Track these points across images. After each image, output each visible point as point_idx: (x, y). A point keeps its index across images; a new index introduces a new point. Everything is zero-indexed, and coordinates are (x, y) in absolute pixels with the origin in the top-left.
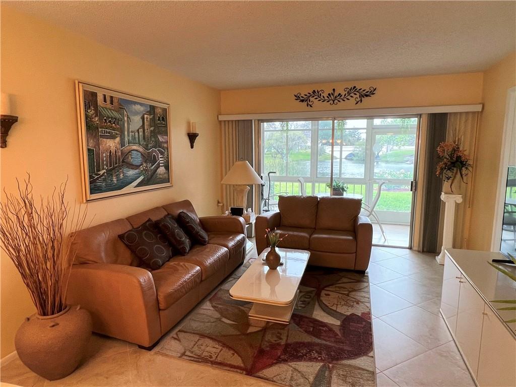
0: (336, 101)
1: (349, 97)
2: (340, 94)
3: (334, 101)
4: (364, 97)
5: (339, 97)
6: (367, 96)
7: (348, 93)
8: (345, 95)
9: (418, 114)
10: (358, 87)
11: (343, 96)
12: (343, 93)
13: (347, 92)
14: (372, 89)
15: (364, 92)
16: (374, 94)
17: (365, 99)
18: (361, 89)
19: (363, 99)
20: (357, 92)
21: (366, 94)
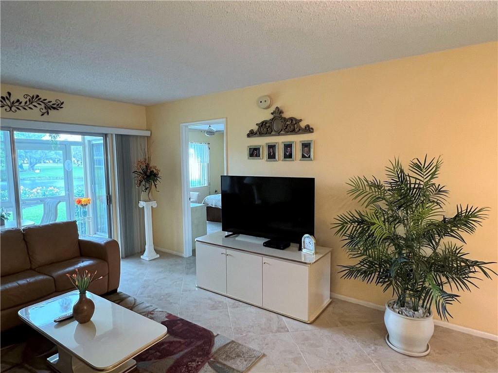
0: (13, 108)
1: (31, 106)
2: (18, 101)
3: (11, 108)
4: (50, 109)
5: (17, 104)
6: (54, 108)
7: (29, 100)
8: (26, 103)
9: (103, 134)
10: (42, 97)
11: (23, 104)
12: (23, 100)
13: (27, 100)
14: (59, 102)
15: (51, 104)
16: (62, 107)
17: (52, 112)
18: (46, 100)
19: (49, 110)
20: (41, 102)
21: (53, 106)
